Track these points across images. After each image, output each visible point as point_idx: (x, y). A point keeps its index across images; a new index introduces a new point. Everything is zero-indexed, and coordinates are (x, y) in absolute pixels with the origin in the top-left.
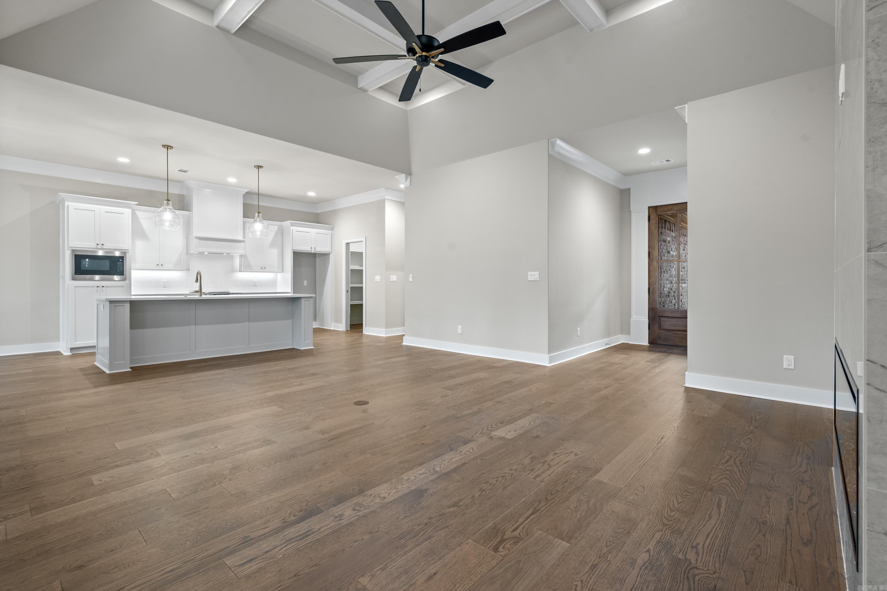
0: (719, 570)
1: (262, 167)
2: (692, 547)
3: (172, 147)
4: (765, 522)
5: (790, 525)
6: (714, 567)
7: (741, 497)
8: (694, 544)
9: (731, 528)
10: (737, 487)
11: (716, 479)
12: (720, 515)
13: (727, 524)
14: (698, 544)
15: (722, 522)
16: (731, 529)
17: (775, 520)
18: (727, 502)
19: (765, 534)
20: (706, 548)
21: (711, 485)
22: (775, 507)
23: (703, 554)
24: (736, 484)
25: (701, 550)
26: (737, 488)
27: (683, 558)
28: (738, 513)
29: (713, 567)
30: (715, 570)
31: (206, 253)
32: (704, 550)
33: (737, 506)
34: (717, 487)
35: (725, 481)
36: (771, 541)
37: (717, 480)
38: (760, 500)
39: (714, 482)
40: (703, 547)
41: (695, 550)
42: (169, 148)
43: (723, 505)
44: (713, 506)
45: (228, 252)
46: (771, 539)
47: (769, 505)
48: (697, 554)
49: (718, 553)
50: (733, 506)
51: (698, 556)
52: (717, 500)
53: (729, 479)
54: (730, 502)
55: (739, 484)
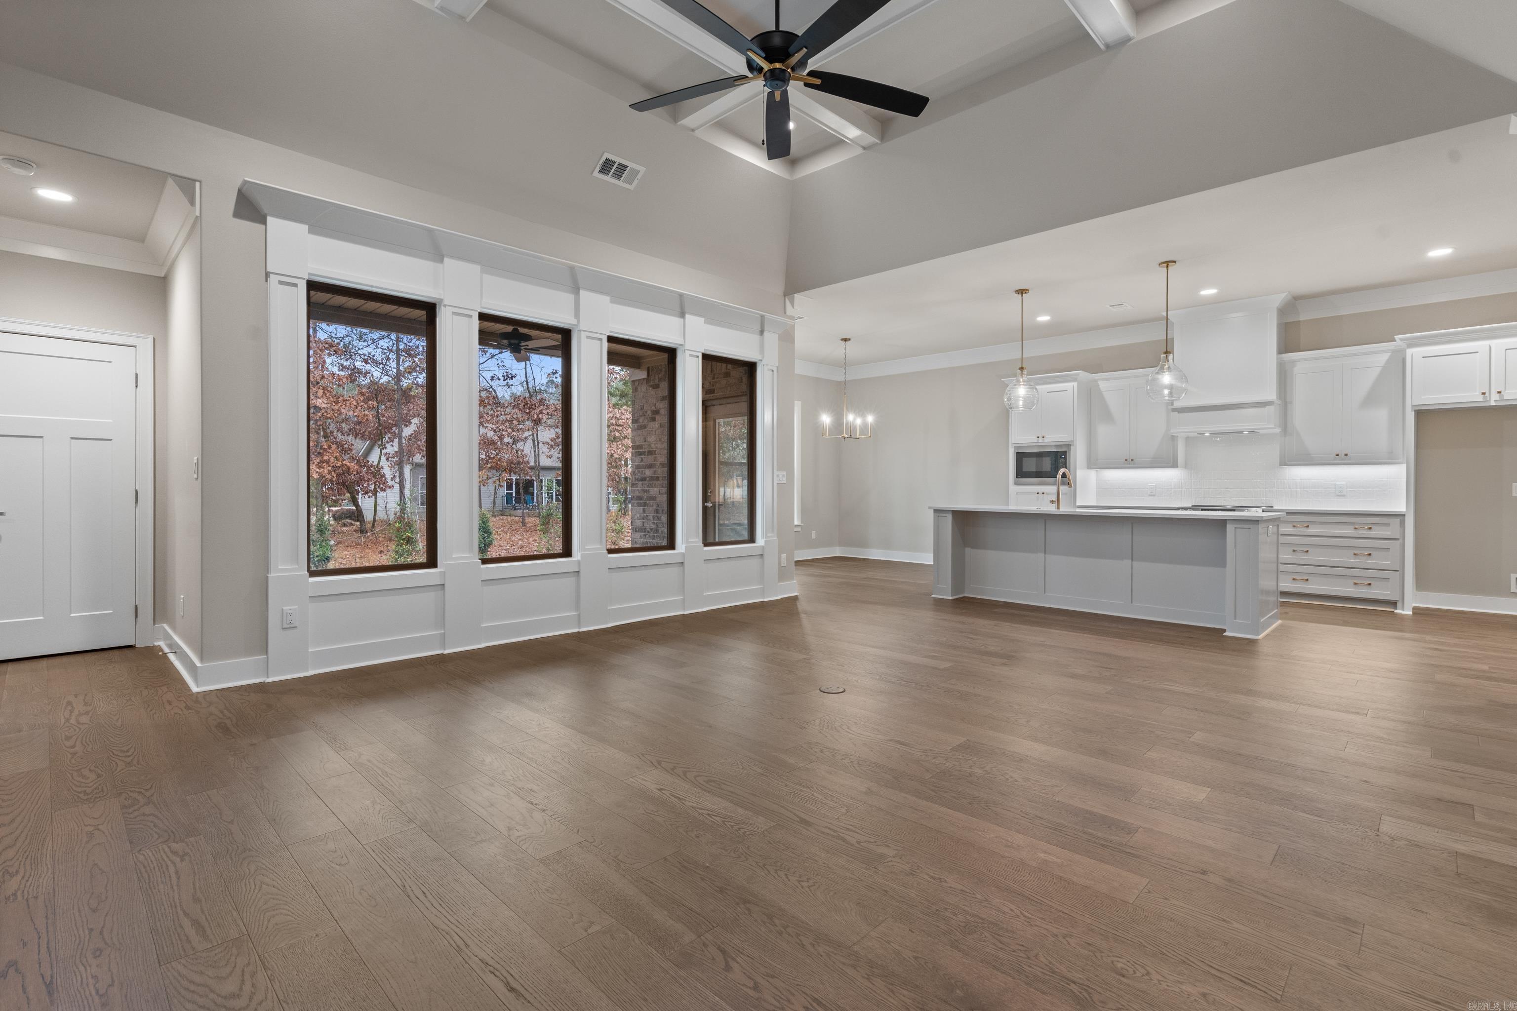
0: (136, 856)
1: (1175, 262)
2: (186, 854)
3: (1028, 290)
4: (98, 953)
5: (46, 983)
6: (144, 855)
7: (169, 974)
8: (187, 858)
9: (152, 907)
10: (193, 992)
11: (252, 976)
12: (184, 912)
13: (162, 907)
14: (182, 861)
15: (171, 906)
16: (152, 905)
17: (77, 974)
18: (189, 941)
19: (90, 933)
20: (169, 863)
21: (249, 954)
22: (86, 1003)
23: (168, 857)
24: (201, 996)
25: (174, 858)
26: (192, 987)
27: (187, 840)
28: (155, 938)
29: (146, 854)
30: (141, 852)
31: (1207, 434)
32: (170, 860)
33: (165, 947)
34: (233, 958)
35: (230, 987)
36: (78, 930)
37: (247, 976)
38: (126, 996)
39: (249, 964)
40: (173, 863)
41: (181, 854)
42: (1024, 292)
43: (191, 932)
44: (206, 918)
45: (1252, 427)
46: (78, 933)
47: (101, 996)
48: (175, 853)
49: (148, 868)
50: (173, 943)
51: (172, 852)
52: (209, 931)
53: (225, 998)
54: (182, 946)
55: (194, 1003)
